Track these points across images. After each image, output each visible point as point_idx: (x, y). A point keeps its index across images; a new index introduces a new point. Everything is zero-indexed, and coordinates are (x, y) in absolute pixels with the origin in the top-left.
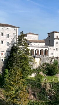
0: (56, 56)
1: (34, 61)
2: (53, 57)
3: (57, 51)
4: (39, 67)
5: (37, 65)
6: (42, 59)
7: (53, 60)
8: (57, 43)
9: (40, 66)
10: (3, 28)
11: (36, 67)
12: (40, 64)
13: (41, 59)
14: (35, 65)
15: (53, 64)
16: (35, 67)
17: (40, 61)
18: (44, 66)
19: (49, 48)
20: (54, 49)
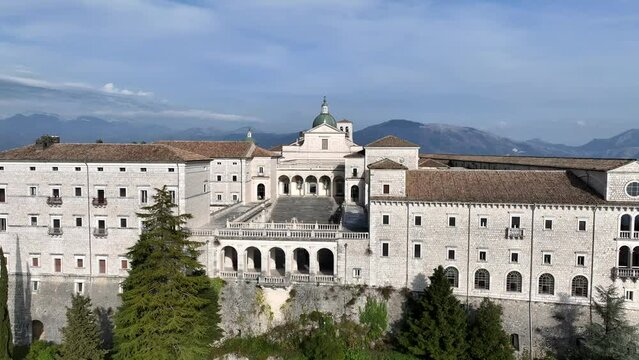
0: (383, 285)
1: (258, 299)
2: (362, 289)
3: (385, 259)
4: (278, 329)
5: (271, 318)
6: (300, 292)
7: (361, 303)
8: (386, 220)
9: (284, 322)
10: (123, 169)
11: (264, 329)
12: (287, 314)
13: (293, 293)
14: (263, 318)
15: (356, 319)
16: (260, 326)
17: (288, 301)
18: (309, 327)
19: (342, 242)
20: (369, 252)
